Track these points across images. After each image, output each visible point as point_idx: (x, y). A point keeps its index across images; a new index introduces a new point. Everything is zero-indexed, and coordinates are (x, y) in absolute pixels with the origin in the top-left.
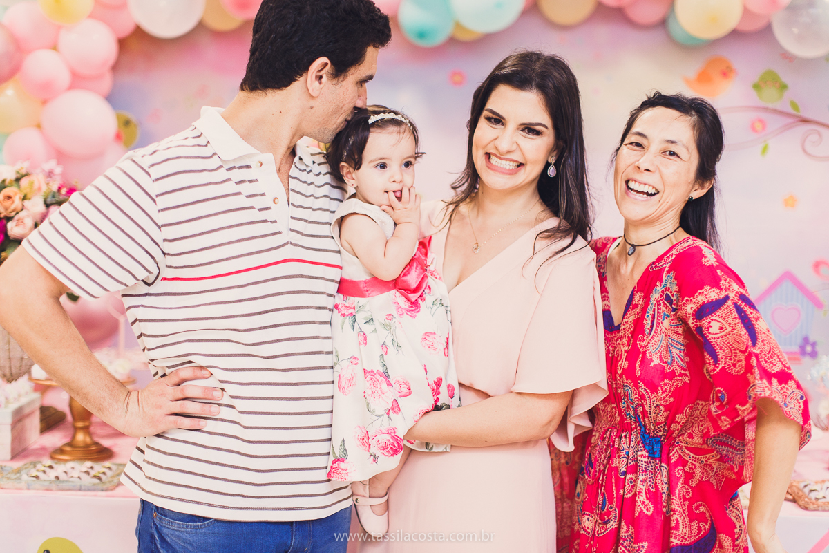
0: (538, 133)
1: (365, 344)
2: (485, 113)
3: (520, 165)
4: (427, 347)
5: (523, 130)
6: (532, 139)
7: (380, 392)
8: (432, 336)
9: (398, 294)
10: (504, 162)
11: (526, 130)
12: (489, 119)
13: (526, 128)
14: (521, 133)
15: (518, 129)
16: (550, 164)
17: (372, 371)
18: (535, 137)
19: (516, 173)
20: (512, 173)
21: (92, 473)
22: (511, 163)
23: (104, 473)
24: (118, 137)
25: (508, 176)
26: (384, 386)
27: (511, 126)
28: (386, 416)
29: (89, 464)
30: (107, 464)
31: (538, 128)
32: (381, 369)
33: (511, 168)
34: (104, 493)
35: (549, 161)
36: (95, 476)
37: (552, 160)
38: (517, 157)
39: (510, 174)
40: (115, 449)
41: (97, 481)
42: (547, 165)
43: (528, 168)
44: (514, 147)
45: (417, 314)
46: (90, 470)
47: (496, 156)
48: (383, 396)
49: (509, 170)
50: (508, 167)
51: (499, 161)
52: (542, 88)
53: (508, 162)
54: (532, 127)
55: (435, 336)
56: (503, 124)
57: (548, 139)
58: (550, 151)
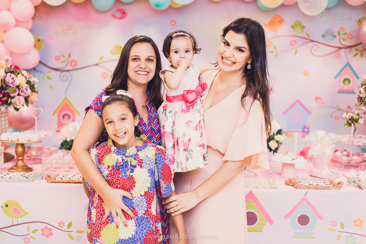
0: (243, 51)
1: (167, 121)
2: (224, 41)
3: (234, 63)
4: (187, 126)
5: (236, 49)
6: (239, 53)
7: (169, 140)
8: (191, 122)
9: (184, 103)
10: (227, 61)
11: (238, 50)
13: (238, 49)
14: (236, 50)
15: (234, 48)
16: (248, 64)
17: (168, 132)
18: (241, 53)
19: (232, 66)
20: (230, 65)
21: (24, 176)
22: (230, 62)
23: (29, 176)
24: (35, 46)
25: (228, 66)
26: (171, 138)
27: (232, 47)
28: (170, 149)
29: (23, 173)
30: (30, 173)
31: (243, 49)
32: (171, 132)
33: (230, 63)
34: (29, 183)
35: (248, 63)
36: (25, 177)
37: (249, 62)
38: (233, 59)
39: (229, 66)
40: (33, 168)
41: (26, 178)
42: (247, 64)
43: (237, 64)
44: (232, 56)
45: (188, 113)
46: (23, 175)
47: (225, 58)
48: (170, 142)
49: (229, 64)
50: (229, 63)
51: (226, 60)
52: (245, 33)
53: (229, 61)
54: (240, 48)
55: (192, 123)
56: (229, 46)
57: (246, 54)
58: (248, 59)
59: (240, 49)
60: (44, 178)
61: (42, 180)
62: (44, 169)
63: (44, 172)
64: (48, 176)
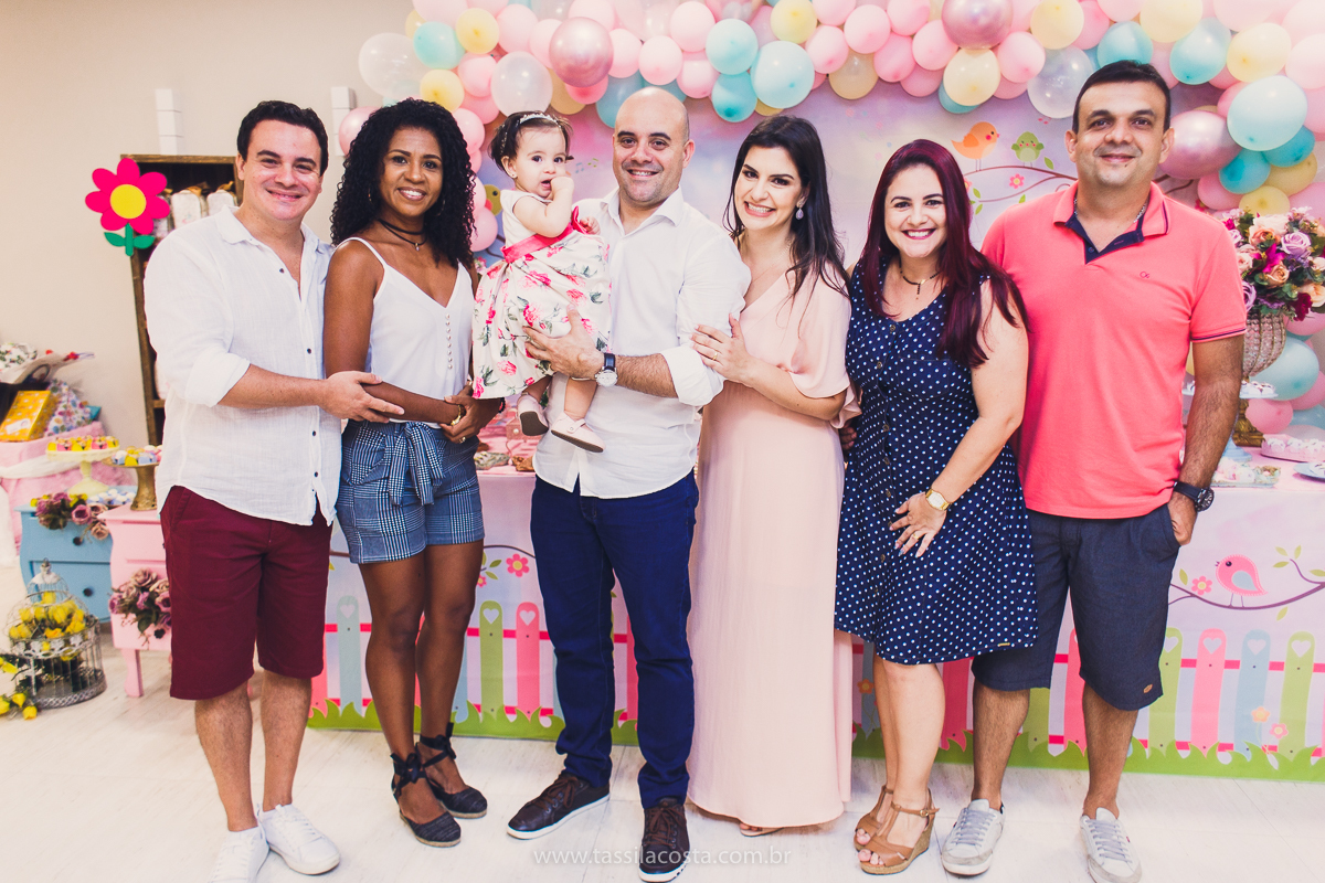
0: (786, 183)
2: (743, 168)
3: (772, 210)
5: (773, 181)
6: (780, 188)
10: (758, 208)
11: (776, 181)
12: (746, 173)
13: (775, 179)
14: (772, 183)
15: (768, 180)
16: (798, 208)
18: (782, 186)
19: (769, 216)
20: (765, 217)
22: (765, 209)
25: (763, 219)
27: (763, 178)
30: (484, 453)
31: (785, 178)
33: (765, 213)
35: (798, 206)
37: (800, 203)
38: (768, 204)
40: (490, 445)
42: (796, 209)
43: (779, 212)
44: (766, 196)
47: (752, 203)
51: (755, 207)
53: (762, 208)
54: (780, 178)
56: (757, 177)
57: (795, 187)
58: (797, 198)
59: (779, 180)
60: (510, 462)
61: (506, 467)
62: (511, 445)
63: (510, 452)
64: (518, 459)
